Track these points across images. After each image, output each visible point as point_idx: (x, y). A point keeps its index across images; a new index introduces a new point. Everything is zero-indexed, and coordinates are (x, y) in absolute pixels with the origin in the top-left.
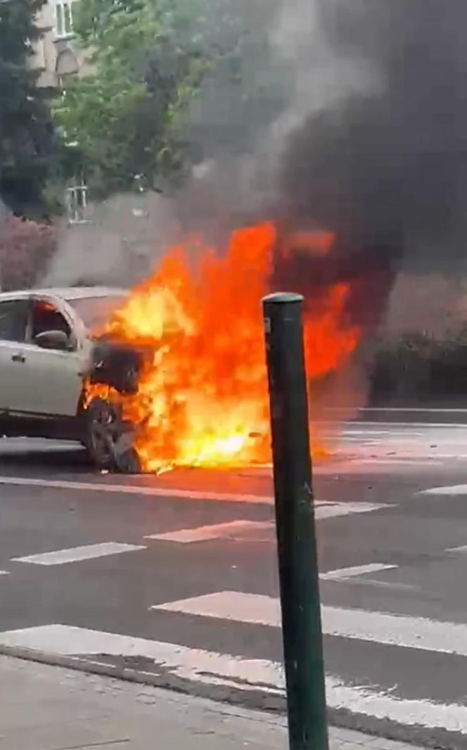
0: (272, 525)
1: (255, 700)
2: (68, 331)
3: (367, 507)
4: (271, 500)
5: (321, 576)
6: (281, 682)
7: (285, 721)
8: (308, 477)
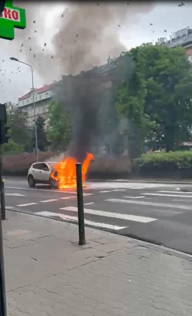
0: (76, 197)
1: (74, 223)
2: (48, 168)
3: (90, 194)
4: (76, 193)
5: (84, 204)
6: (78, 220)
7: (78, 226)
8: (82, 190)
